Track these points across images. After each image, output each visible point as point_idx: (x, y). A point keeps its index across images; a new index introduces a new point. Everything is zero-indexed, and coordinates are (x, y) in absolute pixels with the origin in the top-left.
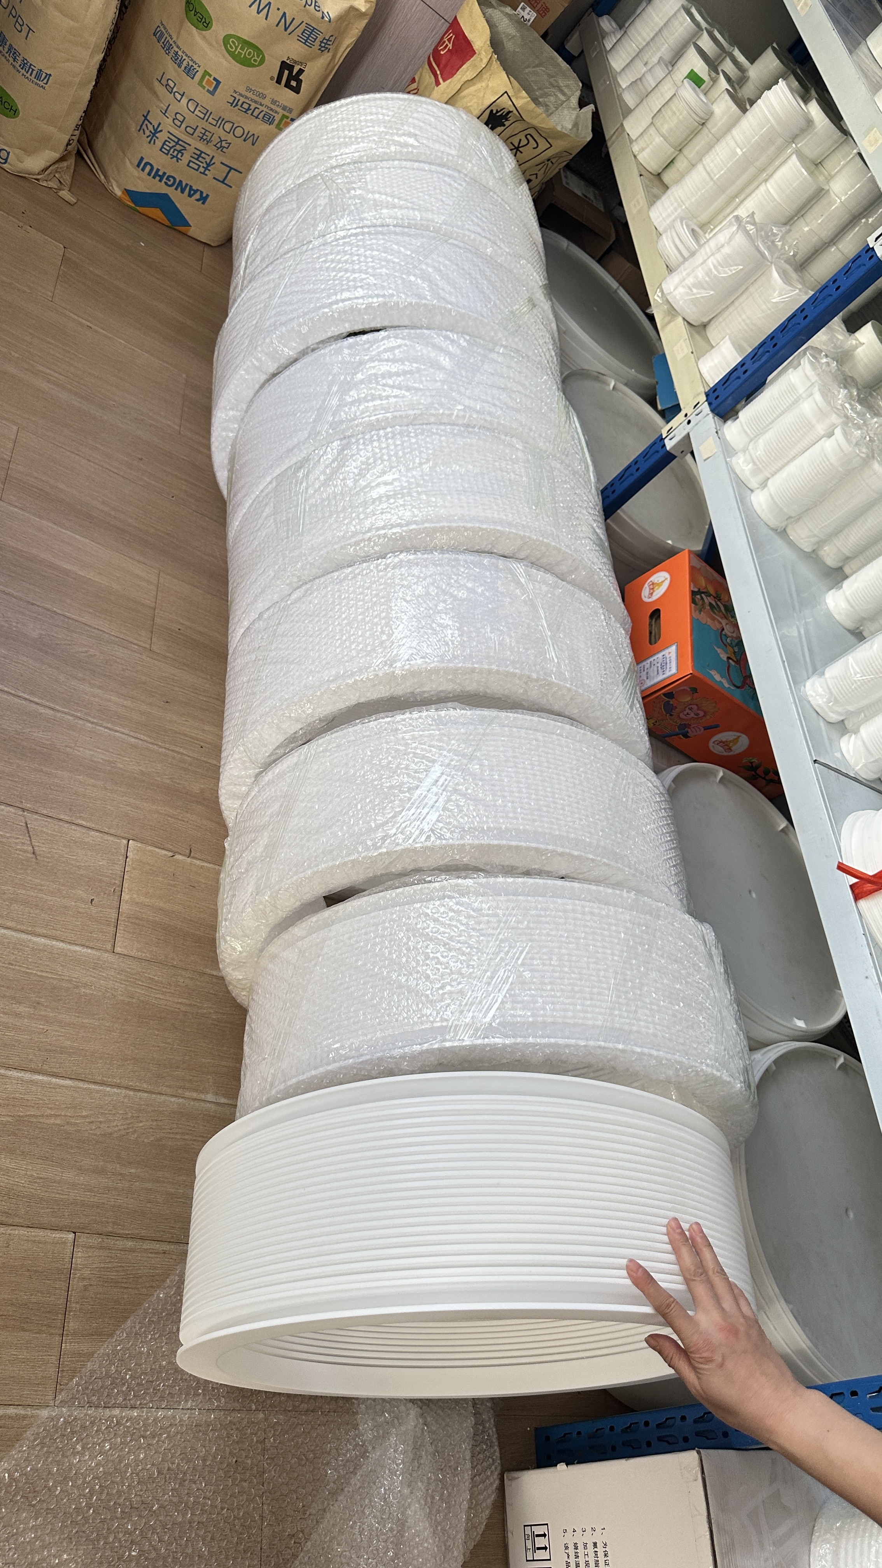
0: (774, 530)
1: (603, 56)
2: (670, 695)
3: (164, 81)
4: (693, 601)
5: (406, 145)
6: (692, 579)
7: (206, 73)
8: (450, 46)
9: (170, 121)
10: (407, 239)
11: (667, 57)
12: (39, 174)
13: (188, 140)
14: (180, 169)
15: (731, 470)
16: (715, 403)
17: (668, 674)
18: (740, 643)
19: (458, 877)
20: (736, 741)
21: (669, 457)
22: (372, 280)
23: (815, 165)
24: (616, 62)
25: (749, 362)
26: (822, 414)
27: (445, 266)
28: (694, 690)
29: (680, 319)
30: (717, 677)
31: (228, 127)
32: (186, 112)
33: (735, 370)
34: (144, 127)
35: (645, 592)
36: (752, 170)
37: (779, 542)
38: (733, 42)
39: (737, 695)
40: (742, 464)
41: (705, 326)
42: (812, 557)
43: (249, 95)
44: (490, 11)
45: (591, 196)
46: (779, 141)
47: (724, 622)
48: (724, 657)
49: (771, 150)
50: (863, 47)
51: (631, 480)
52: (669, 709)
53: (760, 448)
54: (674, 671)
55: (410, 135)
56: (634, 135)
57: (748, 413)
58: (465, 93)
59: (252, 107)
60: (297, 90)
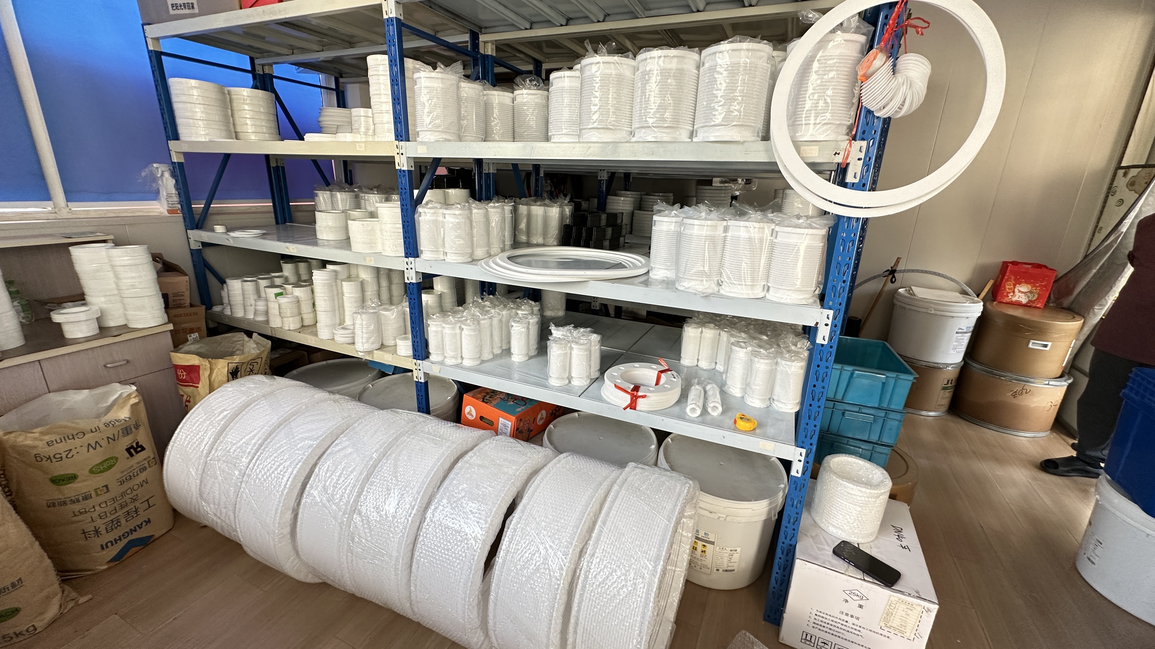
0: (481, 364)
1: (231, 318)
2: (517, 429)
3: (77, 513)
4: (487, 403)
5: (226, 416)
6: (477, 399)
7: (96, 490)
8: (185, 373)
9: (99, 520)
10: (277, 438)
11: (256, 297)
12: (60, 611)
13: (117, 515)
14: (125, 526)
15: (451, 366)
16: (420, 357)
17: (510, 426)
18: (508, 394)
19: (586, 553)
20: (542, 415)
21: (426, 383)
22: (288, 463)
23: (349, 278)
24: (239, 313)
25: (414, 339)
26: (454, 329)
27: (302, 429)
28: (521, 420)
29: (375, 351)
30: (520, 409)
31: (129, 491)
32: (103, 510)
33: (413, 345)
34: (88, 536)
35: (470, 417)
36: (336, 298)
37: (484, 365)
38: (268, 272)
39: (529, 406)
40: (449, 362)
41: (382, 344)
42: (495, 357)
43: (125, 473)
44: (182, 350)
45: (282, 352)
46: (334, 284)
47: (498, 396)
48: (512, 403)
49: (334, 288)
50: (319, 242)
51: (424, 400)
52: (521, 432)
53: (449, 353)
54: (510, 423)
55: (221, 412)
56: (279, 325)
57: (432, 348)
58: (212, 379)
59: (131, 475)
60: (143, 449)
